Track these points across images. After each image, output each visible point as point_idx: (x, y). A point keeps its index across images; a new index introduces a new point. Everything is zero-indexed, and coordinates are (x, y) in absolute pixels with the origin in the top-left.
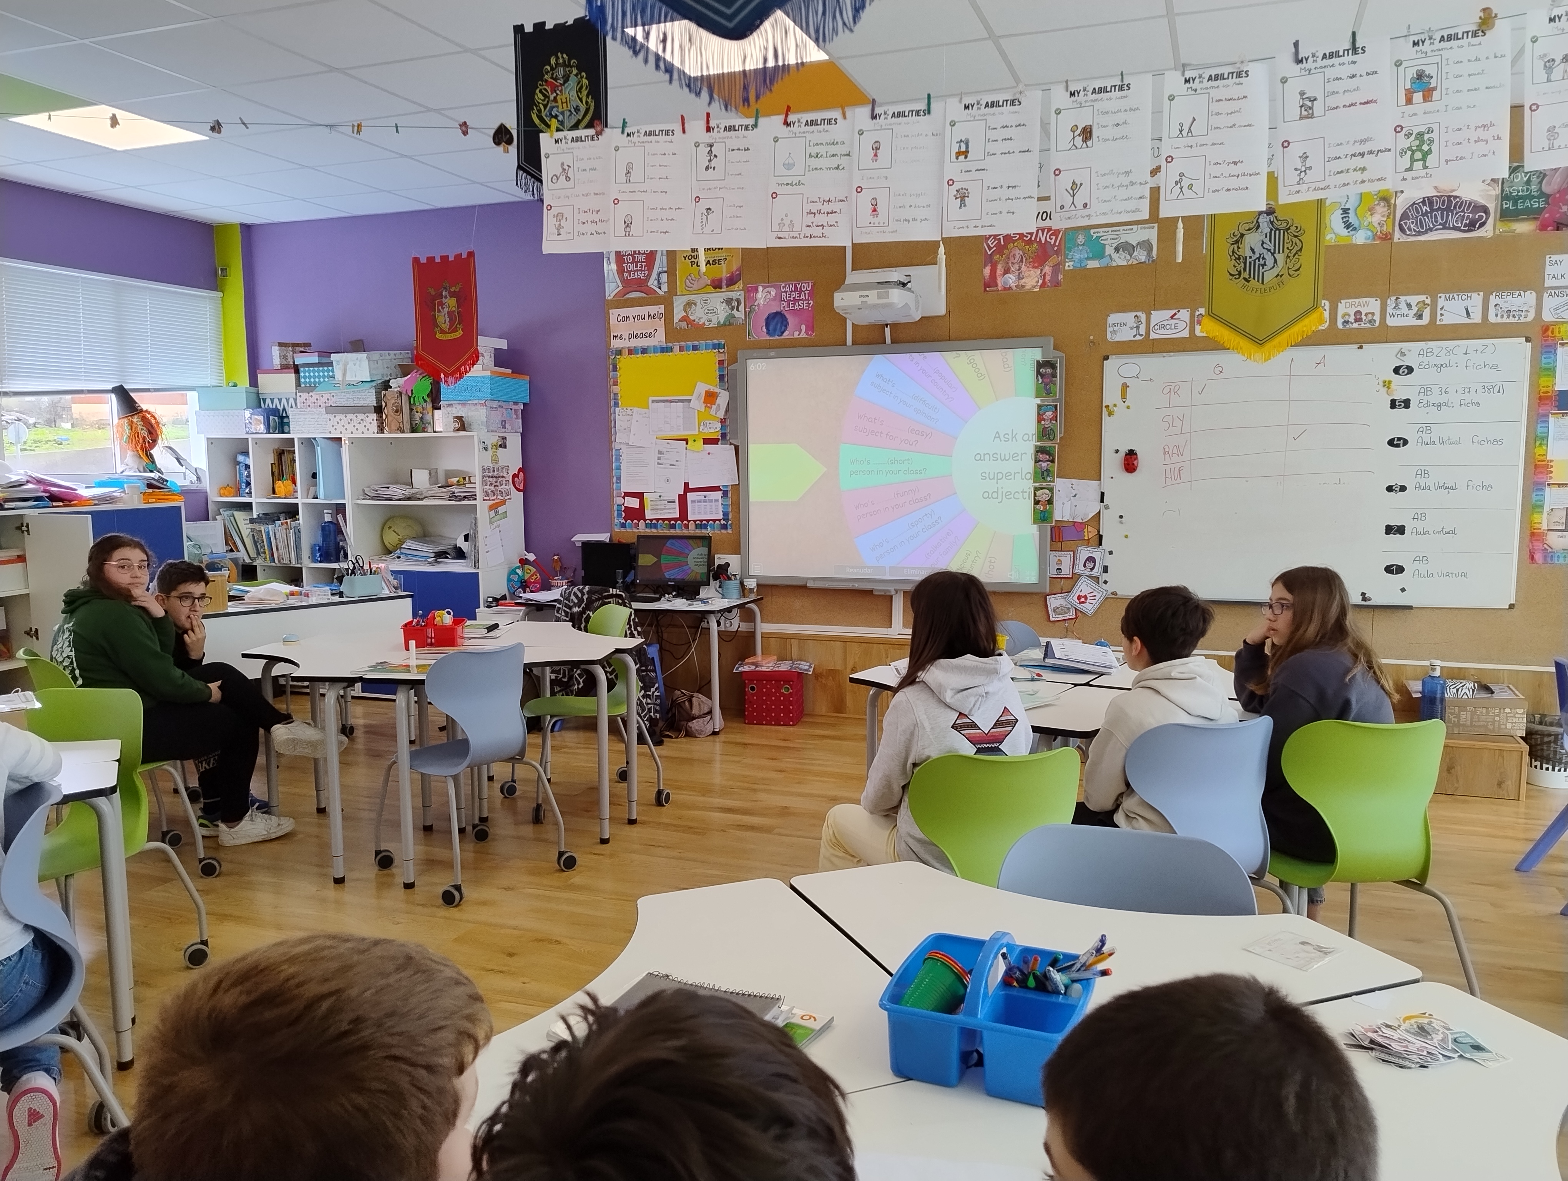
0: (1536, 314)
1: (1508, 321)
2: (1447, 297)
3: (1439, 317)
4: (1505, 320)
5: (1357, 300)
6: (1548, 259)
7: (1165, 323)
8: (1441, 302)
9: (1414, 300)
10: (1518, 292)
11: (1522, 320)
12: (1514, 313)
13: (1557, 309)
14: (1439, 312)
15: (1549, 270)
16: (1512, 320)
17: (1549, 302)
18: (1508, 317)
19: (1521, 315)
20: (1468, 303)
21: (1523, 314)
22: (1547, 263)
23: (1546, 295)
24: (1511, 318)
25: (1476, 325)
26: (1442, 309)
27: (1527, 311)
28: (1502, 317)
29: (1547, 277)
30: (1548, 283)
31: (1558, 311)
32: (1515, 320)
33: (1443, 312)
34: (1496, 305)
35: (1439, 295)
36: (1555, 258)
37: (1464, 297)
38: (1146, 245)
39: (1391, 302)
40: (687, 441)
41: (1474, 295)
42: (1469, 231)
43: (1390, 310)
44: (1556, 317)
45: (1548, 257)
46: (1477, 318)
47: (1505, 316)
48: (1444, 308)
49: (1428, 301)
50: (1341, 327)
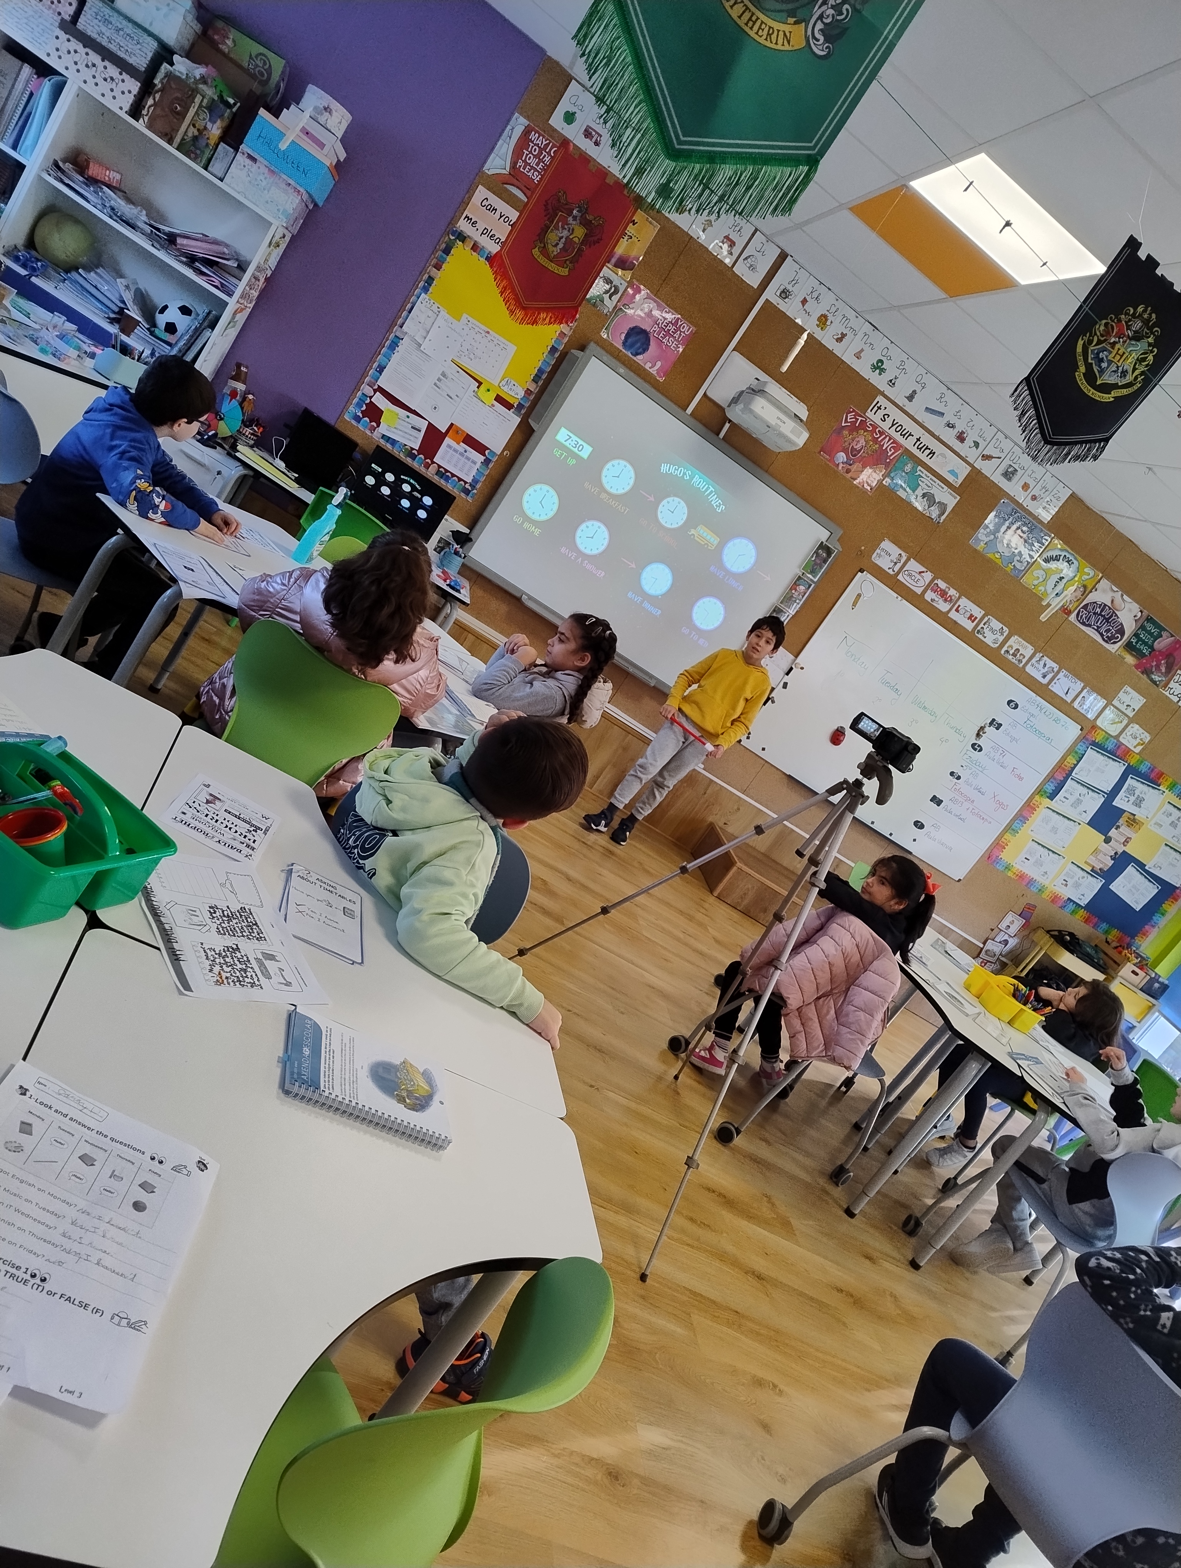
0: (1096, 717)
1: (1081, 711)
2: (1066, 674)
3: (1053, 684)
5: (1023, 642)
6: (1124, 688)
7: (914, 574)
8: (1061, 675)
9: (1051, 664)
10: (1099, 697)
11: (1088, 715)
12: (1088, 708)
13: (1107, 720)
14: (1055, 680)
15: (1121, 694)
17: (1107, 714)
18: (1083, 709)
20: (1072, 685)
21: (1091, 712)
23: (1108, 708)
25: (1066, 701)
26: (1058, 679)
27: (1094, 711)
28: (1081, 707)
29: (1117, 697)
30: (1115, 702)
32: (1085, 713)
33: (1057, 682)
34: (1083, 697)
35: (1063, 670)
36: (1129, 689)
37: (1073, 681)
38: (943, 507)
39: (1038, 655)
40: (480, 384)
41: (1079, 682)
42: (1106, 642)
43: (1034, 661)
44: (1103, 724)
45: (1126, 686)
46: (1069, 699)
49: (1056, 670)
50: (1002, 652)
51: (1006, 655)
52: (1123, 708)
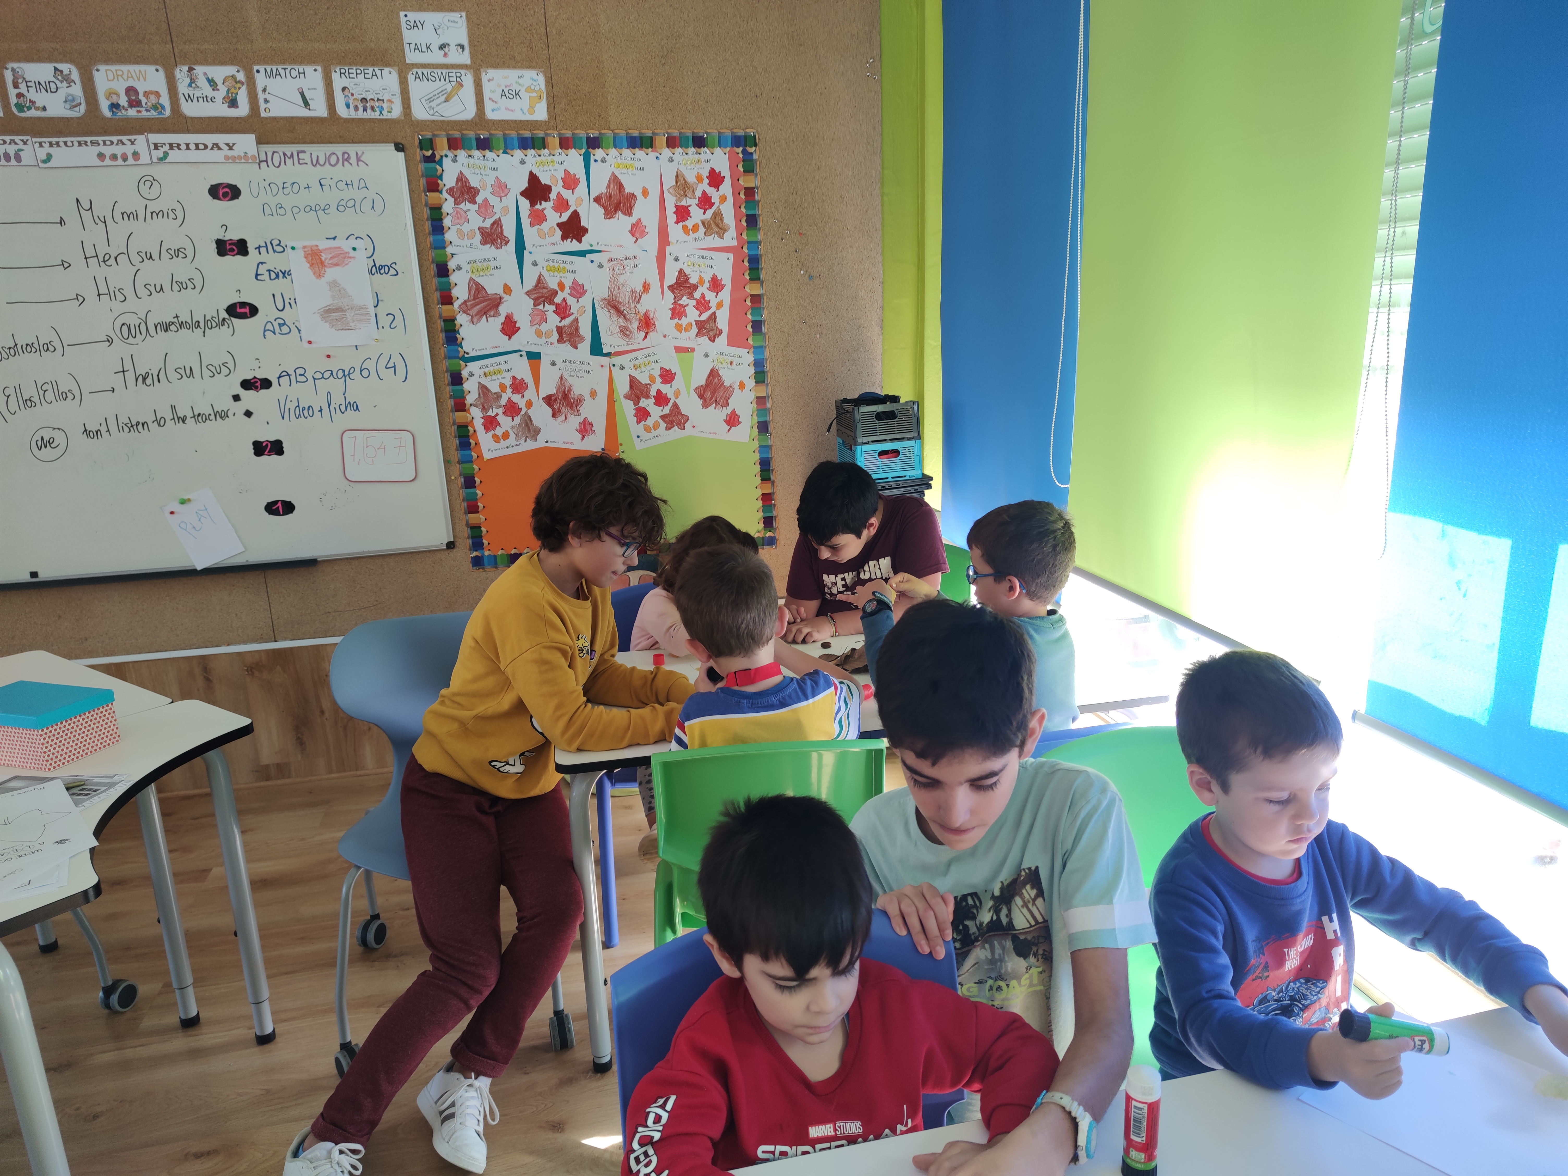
0: (404, 107)
1: (365, 116)
2: (269, 71)
3: (262, 106)
4: (361, 114)
5: (125, 68)
6: (403, 20)
8: (261, 80)
9: (219, 72)
10: (371, 69)
11: (386, 115)
12: (372, 103)
13: (430, 100)
14: (261, 97)
15: (409, 36)
16: (370, 115)
17: (418, 89)
18: (365, 110)
19: (382, 107)
20: (300, 82)
21: (385, 105)
22: (404, 25)
23: (411, 78)
24: (369, 111)
25: (321, 120)
26: (264, 90)
27: (390, 101)
28: (356, 109)
29: (407, 47)
30: (411, 57)
31: (433, 104)
32: (376, 115)
33: (267, 96)
34: (344, 89)
35: (256, 68)
36: (413, 16)
37: (294, 73)
39: (181, 73)
41: (309, 69)
43: (183, 88)
44: (431, 112)
45: (402, 14)
46: (319, 109)
47: (361, 109)
48: (268, 90)
49: (241, 76)
50: (107, 113)
51: (121, 114)
52: (437, 57)
